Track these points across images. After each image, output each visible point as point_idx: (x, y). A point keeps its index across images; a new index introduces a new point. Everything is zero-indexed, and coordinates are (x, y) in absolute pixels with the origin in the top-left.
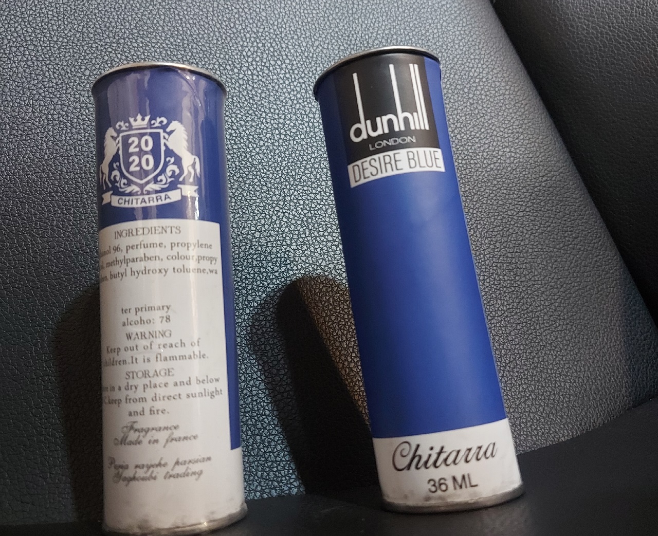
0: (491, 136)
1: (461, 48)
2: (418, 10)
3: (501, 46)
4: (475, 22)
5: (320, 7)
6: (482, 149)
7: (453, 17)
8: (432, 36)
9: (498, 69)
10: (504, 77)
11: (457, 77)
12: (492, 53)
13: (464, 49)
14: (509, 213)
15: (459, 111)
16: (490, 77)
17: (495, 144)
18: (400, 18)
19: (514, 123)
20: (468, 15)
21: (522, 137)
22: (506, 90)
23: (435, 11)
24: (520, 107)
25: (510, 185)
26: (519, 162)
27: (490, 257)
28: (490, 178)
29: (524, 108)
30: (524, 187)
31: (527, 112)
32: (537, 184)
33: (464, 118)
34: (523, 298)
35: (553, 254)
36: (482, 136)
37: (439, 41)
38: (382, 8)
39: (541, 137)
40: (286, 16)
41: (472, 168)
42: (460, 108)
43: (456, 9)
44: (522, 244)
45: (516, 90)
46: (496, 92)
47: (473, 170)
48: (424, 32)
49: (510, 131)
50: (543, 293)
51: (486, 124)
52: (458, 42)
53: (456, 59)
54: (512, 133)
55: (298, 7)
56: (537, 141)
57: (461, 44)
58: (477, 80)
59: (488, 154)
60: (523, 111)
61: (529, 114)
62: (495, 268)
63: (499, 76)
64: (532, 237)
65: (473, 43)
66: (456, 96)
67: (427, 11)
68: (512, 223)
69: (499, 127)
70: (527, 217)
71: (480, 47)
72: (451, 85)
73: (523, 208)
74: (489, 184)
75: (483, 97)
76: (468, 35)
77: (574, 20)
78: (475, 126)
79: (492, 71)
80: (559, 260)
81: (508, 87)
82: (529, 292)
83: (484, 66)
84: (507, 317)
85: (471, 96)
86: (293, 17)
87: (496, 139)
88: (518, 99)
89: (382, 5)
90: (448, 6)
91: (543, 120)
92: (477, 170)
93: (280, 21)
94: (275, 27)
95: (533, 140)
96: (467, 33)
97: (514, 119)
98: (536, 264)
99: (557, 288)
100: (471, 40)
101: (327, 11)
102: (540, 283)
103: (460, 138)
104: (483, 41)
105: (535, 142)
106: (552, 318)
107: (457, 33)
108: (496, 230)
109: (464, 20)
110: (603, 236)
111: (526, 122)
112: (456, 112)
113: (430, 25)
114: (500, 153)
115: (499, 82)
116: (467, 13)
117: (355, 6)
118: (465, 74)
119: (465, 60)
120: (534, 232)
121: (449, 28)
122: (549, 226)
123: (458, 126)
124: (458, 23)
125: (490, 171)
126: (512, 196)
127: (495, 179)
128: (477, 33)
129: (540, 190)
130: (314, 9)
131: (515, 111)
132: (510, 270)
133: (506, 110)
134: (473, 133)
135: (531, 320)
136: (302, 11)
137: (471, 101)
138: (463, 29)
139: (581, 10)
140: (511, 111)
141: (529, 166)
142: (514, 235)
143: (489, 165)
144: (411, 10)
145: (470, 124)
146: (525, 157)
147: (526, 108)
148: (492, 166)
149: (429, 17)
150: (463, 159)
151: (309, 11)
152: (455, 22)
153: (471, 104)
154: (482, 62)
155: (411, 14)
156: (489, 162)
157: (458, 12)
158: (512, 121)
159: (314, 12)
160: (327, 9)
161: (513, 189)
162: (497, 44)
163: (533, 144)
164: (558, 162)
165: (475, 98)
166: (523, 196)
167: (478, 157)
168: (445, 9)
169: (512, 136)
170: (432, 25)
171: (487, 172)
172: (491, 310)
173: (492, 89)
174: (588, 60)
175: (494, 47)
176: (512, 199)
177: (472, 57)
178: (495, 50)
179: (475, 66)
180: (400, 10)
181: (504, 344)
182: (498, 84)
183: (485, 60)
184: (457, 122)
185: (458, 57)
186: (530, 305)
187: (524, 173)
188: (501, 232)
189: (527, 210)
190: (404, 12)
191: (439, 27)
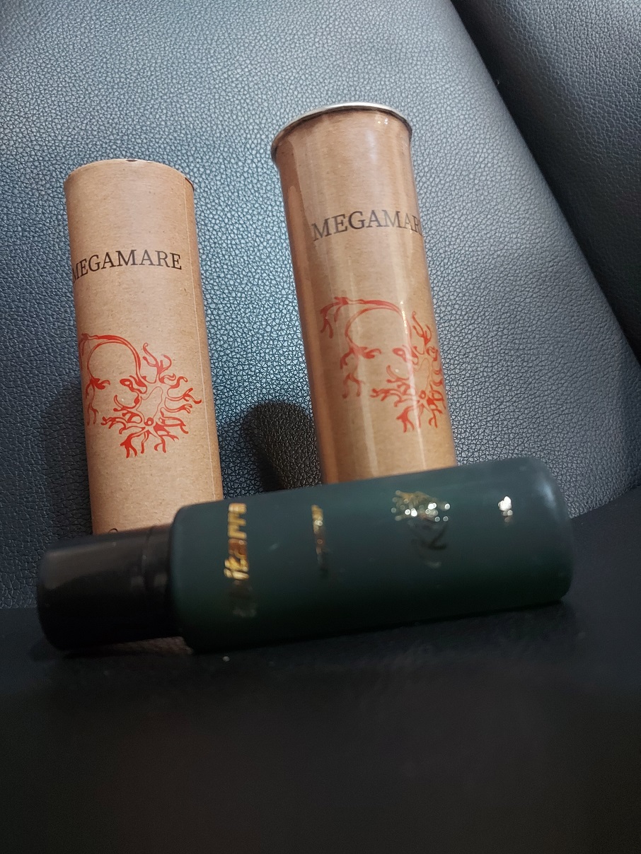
0: (497, 222)
1: (466, 133)
2: (421, 94)
3: (506, 129)
4: (480, 105)
5: (322, 95)
6: (488, 235)
7: (457, 101)
8: (436, 121)
9: (504, 153)
10: (510, 162)
11: (462, 163)
12: (497, 137)
13: (469, 134)
14: (516, 299)
15: (465, 198)
16: (495, 162)
17: (501, 230)
18: (403, 104)
19: (520, 208)
20: (472, 98)
21: (528, 223)
22: (512, 175)
23: (439, 95)
24: (526, 192)
25: (517, 272)
26: (526, 248)
27: (498, 344)
28: (497, 264)
29: (530, 192)
30: (531, 273)
31: (533, 197)
32: (543, 270)
33: (470, 205)
34: (531, 383)
35: (559, 339)
36: (488, 223)
37: (443, 126)
38: (385, 93)
39: (547, 222)
40: (289, 106)
41: (478, 255)
42: (466, 194)
43: (460, 92)
44: (529, 330)
45: (522, 174)
46: (502, 177)
47: (480, 258)
48: (427, 117)
49: (516, 217)
50: (550, 378)
51: (492, 211)
52: (462, 127)
53: (460, 145)
54: (518, 219)
55: (300, 96)
56: (544, 226)
57: (465, 128)
58: (483, 166)
59: (494, 241)
60: (529, 195)
61: (535, 199)
62: (503, 355)
63: (505, 160)
64: (539, 323)
65: (478, 128)
66: (462, 182)
67: (431, 96)
68: (520, 309)
69: (506, 213)
70: (534, 303)
71: (485, 131)
72: (456, 171)
73: (530, 294)
74: (497, 271)
75: (489, 183)
76: (472, 119)
77: (580, 100)
78: (480, 212)
79: (497, 155)
80: (566, 345)
81: (513, 172)
82: (537, 377)
83: (490, 151)
84: (515, 402)
85: (476, 182)
86: (296, 107)
87: (502, 226)
88: (524, 184)
89: (384, 91)
90: (452, 89)
91: (550, 205)
92: (484, 257)
93: (282, 111)
94: (278, 118)
95: (540, 225)
96: (472, 116)
97: (520, 205)
98: (544, 350)
99: (564, 372)
100: (475, 124)
101: (329, 99)
102: (547, 368)
103: (466, 226)
104: (488, 125)
105: (541, 227)
106: (559, 402)
107: (462, 117)
108: (503, 317)
109: (469, 103)
110: (609, 320)
111: (532, 207)
112: (461, 199)
113: (434, 110)
114: (507, 239)
115: (504, 166)
116: (471, 96)
117: (358, 93)
118: (470, 160)
119: (470, 146)
120: (541, 318)
121: (453, 113)
122: (556, 311)
123: (465, 212)
124: (463, 107)
125: (497, 258)
126: (518, 283)
127: (502, 265)
128: (482, 116)
129: (546, 276)
130: (316, 97)
131: (521, 196)
132: (518, 357)
133: (512, 196)
134: (479, 220)
135: (538, 404)
136: (304, 100)
137: (477, 187)
138: (468, 113)
139: (587, 89)
140: (517, 196)
141: (535, 252)
142: (521, 322)
143: (495, 251)
144: (414, 95)
145: (476, 210)
146: (532, 242)
147: (532, 193)
148: (499, 253)
149: (433, 101)
150: (470, 247)
151: (312, 100)
152: (459, 105)
153: (477, 190)
154: (487, 147)
155: (414, 99)
156: (496, 249)
157: (462, 95)
158: (518, 207)
159: (316, 100)
160: (329, 97)
161: (520, 275)
162: (502, 128)
163: (539, 229)
164: (564, 246)
165: (481, 184)
166: (530, 282)
167: (484, 244)
168: (449, 92)
169: (518, 222)
170: (436, 110)
171: (494, 259)
172: (499, 396)
173: (497, 174)
174: (595, 141)
175: (499, 130)
176: (519, 285)
177: (477, 142)
178: (500, 134)
179: (481, 151)
180: (403, 95)
181: (513, 428)
182: (503, 169)
183: (490, 144)
184: (463, 209)
185: (463, 142)
186: (538, 390)
187: (530, 259)
188: (509, 319)
189: (534, 296)
190: (407, 97)
191: (443, 112)
